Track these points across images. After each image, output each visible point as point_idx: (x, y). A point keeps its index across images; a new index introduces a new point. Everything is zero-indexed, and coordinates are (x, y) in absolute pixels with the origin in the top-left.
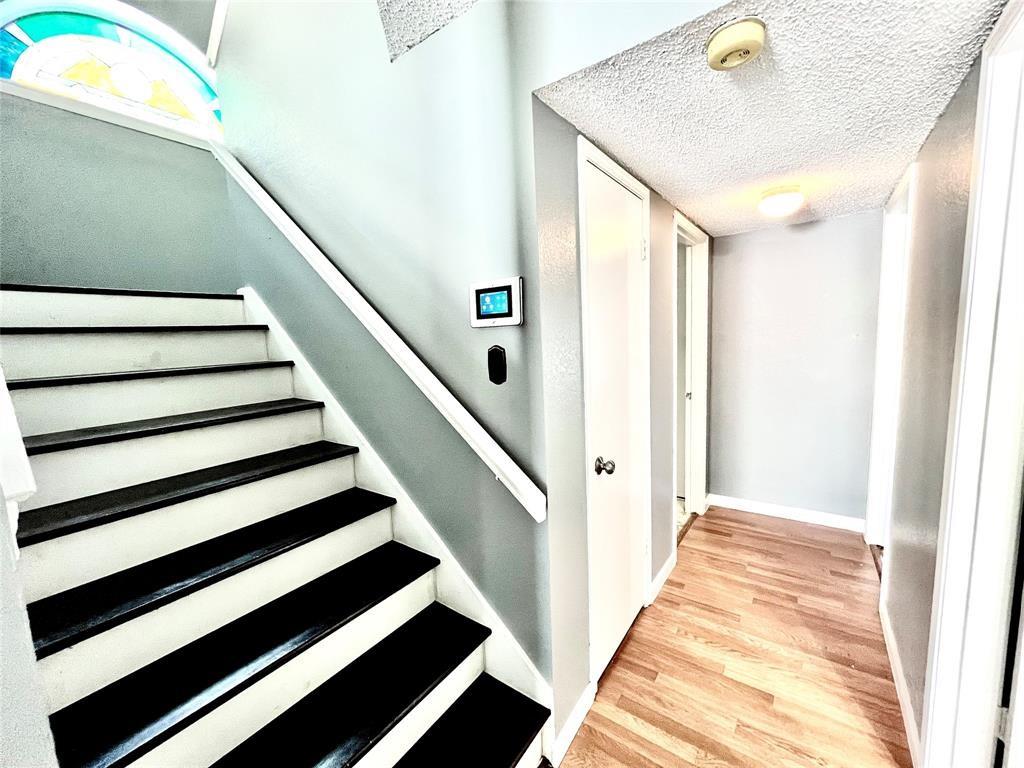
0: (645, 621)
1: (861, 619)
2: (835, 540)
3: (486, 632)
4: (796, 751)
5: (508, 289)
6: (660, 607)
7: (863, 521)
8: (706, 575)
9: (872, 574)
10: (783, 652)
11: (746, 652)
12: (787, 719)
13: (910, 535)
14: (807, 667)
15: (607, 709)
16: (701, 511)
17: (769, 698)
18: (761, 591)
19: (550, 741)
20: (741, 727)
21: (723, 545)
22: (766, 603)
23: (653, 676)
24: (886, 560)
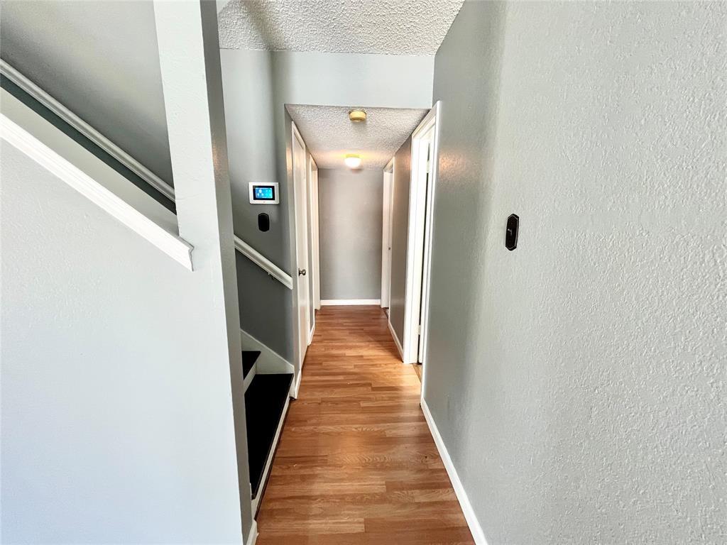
0: (310, 350)
1: (383, 329)
2: (370, 309)
3: (258, 353)
4: (373, 365)
5: (273, 187)
6: (314, 344)
7: (379, 300)
8: (329, 330)
9: (384, 316)
10: (363, 344)
11: (351, 348)
12: (368, 359)
13: (396, 301)
14: (371, 346)
15: (307, 378)
16: (319, 308)
17: (362, 356)
18: (349, 329)
19: (294, 390)
20: (355, 366)
21: (332, 319)
22: (354, 333)
23: (321, 364)
24: (389, 312)
